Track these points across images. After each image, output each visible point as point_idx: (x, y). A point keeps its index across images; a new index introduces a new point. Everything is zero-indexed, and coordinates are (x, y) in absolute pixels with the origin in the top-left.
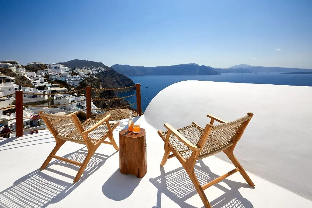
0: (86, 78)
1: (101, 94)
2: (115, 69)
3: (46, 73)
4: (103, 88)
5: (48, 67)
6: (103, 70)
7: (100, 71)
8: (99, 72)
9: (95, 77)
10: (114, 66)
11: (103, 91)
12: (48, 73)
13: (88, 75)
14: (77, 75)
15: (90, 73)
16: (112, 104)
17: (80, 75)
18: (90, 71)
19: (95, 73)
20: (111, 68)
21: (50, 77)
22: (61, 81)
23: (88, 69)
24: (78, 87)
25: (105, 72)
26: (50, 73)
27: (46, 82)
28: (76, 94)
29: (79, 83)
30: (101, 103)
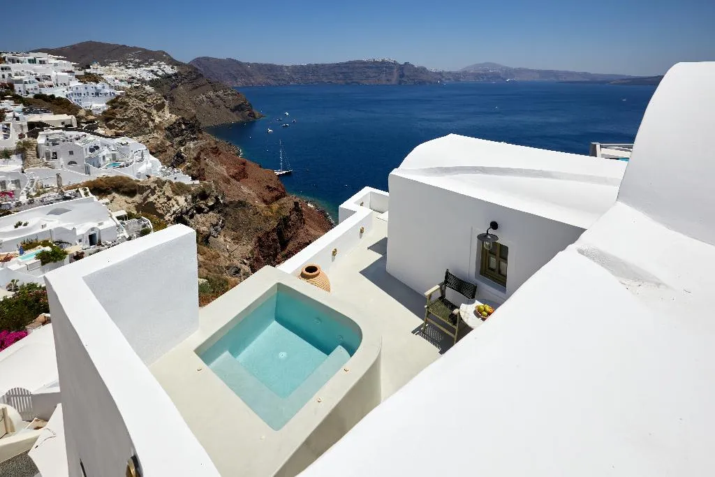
0: (124, 89)
1: (168, 129)
2: (201, 69)
3: (6, 76)
4: (174, 116)
5: (9, 60)
6: (169, 70)
7: (160, 73)
8: (158, 75)
9: (148, 88)
10: (198, 60)
11: (175, 123)
12: (10, 75)
13: (130, 83)
14: (97, 82)
15: (133, 78)
16: (199, 154)
17: (106, 82)
18: (132, 72)
19: (148, 77)
20: (189, 66)
21: (17, 87)
22: (52, 96)
23: (129, 68)
24: (104, 112)
25: (175, 75)
26: (16, 75)
27: (7, 99)
28: (100, 131)
29: (107, 104)
30: (171, 152)
